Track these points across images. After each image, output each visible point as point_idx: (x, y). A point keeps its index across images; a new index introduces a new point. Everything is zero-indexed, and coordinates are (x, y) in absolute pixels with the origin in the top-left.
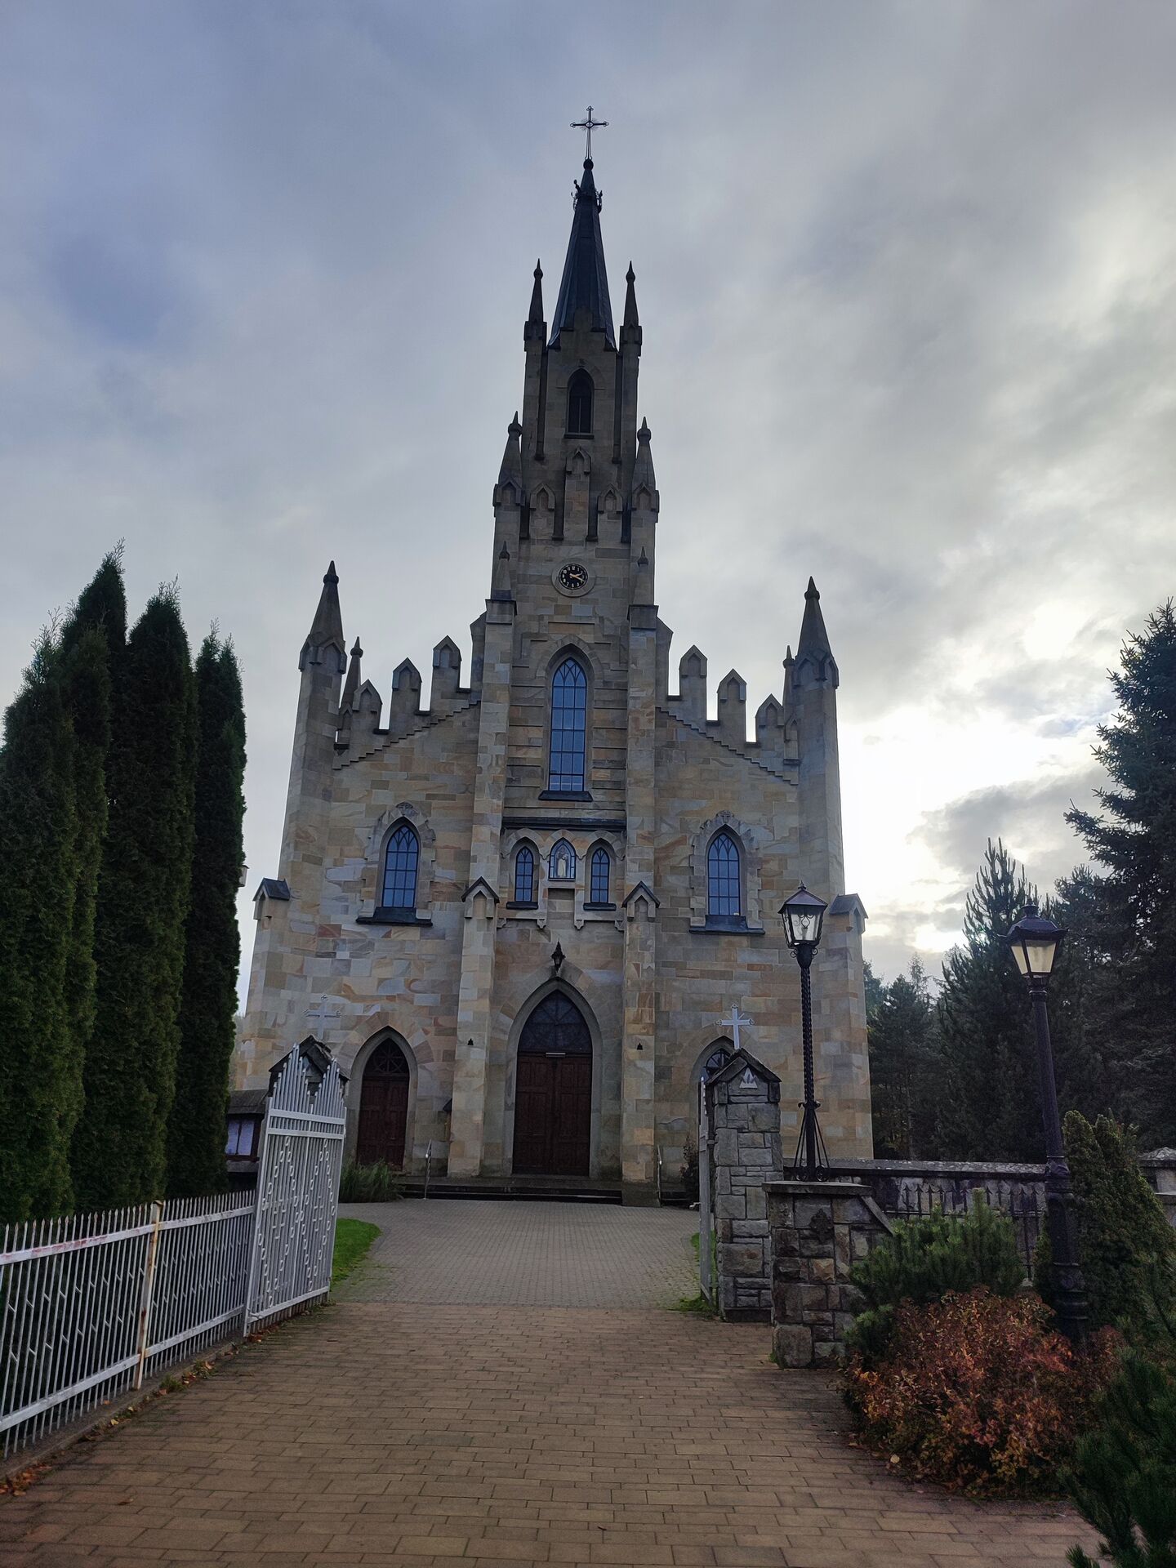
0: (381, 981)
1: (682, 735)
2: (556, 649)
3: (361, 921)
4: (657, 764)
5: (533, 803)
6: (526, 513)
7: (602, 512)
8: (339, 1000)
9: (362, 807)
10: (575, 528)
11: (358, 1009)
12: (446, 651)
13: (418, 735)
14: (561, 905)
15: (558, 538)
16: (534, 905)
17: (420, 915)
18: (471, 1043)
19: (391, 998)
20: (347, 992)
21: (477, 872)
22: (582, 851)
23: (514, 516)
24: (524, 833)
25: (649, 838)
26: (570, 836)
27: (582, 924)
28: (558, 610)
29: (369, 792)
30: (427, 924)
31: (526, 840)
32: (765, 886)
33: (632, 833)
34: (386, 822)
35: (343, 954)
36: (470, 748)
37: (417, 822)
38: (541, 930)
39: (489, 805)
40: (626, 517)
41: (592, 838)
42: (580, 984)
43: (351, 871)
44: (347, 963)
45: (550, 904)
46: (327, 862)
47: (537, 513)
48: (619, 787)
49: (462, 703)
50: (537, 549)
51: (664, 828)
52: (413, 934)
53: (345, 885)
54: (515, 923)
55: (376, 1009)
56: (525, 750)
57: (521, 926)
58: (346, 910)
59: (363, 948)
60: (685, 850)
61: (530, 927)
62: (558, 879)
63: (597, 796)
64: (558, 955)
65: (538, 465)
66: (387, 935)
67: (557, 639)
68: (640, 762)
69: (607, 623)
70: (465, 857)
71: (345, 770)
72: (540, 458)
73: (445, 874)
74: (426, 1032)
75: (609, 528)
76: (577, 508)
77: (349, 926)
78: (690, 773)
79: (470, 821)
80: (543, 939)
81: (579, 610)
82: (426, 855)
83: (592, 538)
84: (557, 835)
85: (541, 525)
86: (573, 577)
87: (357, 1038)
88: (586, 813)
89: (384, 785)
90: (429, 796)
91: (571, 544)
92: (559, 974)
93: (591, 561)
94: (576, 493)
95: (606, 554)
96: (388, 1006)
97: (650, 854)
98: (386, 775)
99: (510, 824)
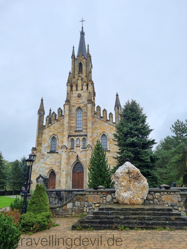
0: (51, 162)
1: (97, 120)
2: (77, 108)
3: (48, 153)
4: (93, 125)
5: (74, 132)
6: (72, 86)
7: (84, 85)
9: (48, 135)
10: (79, 88)
11: (47, 166)
12: (60, 109)
13: (56, 123)
14: (78, 148)
16: (74, 149)
17: (57, 151)
18: (63, 171)
21: (64, 144)
22: (81, 140)
23: (69, 87)
25: (91, 137)
27: (81, 151)
28: (77, 101)
30: (58, 153)
31: (72, 138)
32: (110, 143)
33: (88, 137)
34: (51, 137)
35: (45, 158)
36: (63, 125)
37: (56, 137)
39: (66, 134)
40: (87, 85)
41: (83, 137)
42: (81, 161)
45: (76, 148)
46: (43, 144)
48: (87, 129)
49: (62, 118)
50: (74, 92)
51: (94, 135)
52: (55, 154)
53: (45, 147)
56: (72, 124)
58: (46, 151)
59: (48, 157)
60: (97, 138)
61: (73, 152)
62: (78, 144)
63: (84, 131)
64: (77, 156)
65: (74, 79)
66: (52, 155)
68: (89, 125)
69: (85, 103)
70: (63, 142)
72: (74, 77)
73: (60, 145)
74: (58, 169)
75: (85, 88)
76: (80, 85)
78: (98, 126)
79: (64, 136)
80: (75, 154)
81: (80, 101)
82: (57, 142)
83: (82, 89)
84: (77, 137)
85: (74, 88)
86: (79, 96)
87: (48, 171)
88: (82, 133)
90: (57, 133)
91: (79, 91)
92: (78, 159)
93: (82, 93)
94: (79, 82)
95: (85, 92)
96: (52, 166)
97: (91, 139)
98: (51, 130)
99: (69, 136)
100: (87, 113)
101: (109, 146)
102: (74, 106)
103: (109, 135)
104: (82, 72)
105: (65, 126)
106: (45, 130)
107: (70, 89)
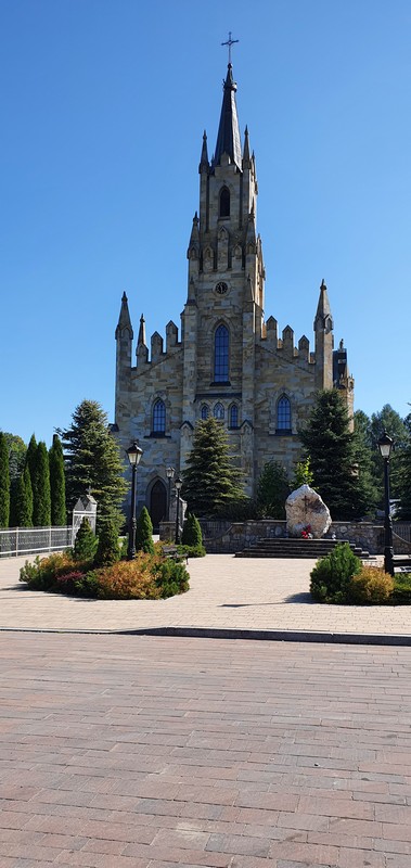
0: (154, 460)
1: (267, 356)
2: (215, 321)
3: (145, 437)
4: (256, 369)
5: (208, 388)
6: (201, 261)
7: (233, 257)
9: (143, 393)
10: (222, 265)
11: (147, 470)
12: (171, 326)
13: (162, 363)
15: (215, 270)
17: (167, 434)
19: (158, 466)
21: (186, 417)
22: (226, 407)
23: (196, 263)
24: (203, 401)
25: (250, 401)
26: (222, 400)
29: (145, 387)
30: (169, 437)
31: (205, 403)
32: (299, 417)
33: (244, 400)
34: (152, 398)
36: (180, 367)
37: (164, 398)
39: (189, 391)
40: (243, 258)
41: (229, 401)
43: (141, 419)
46: (132, 415)
47: (206, 259)
48: (241, 378)
49: (177, 349)
50: (206, 277)
51: (259, 396)
52: (165, 441)
53: (139, 424)
55: (153, 469)
56: (203, 366)
58: (140, 433)
59: (147, 448)
60: (267, 404)
63: (233, 383)
65: (207, 236)
66: (155, 442)
67: (215, 317)
68: (248, 370)
69: (236, 308)
70: (181, 412)
72: (207, 230)
73: (175, 419)
75: (236, 263)
76: (223, 255)
77: (141, 439)
78: (269, 372)
79: (183, 397)
81: (225, 303)
82: (168, 411)
83: (229, 269)
84: (217, 401)
85: (208, 265)
86: (222, 288)
87: (147, 481)
88: (228, 390)
89: (151, 384)
90: (167, 388)
91: (221, 273)
93: (229, 281)
94: (222, 247)
95: (236, 276)
96: (157, 468)
97: (251, 407)
98: (151, 381)
99: (198, 397)
100: (242, 336)
101: (298, 423)
102: (206, 317)
103: (298, 395)
104: (228, 214)
105: (186, 373)
106: (136, 382)
107: (196, 269)
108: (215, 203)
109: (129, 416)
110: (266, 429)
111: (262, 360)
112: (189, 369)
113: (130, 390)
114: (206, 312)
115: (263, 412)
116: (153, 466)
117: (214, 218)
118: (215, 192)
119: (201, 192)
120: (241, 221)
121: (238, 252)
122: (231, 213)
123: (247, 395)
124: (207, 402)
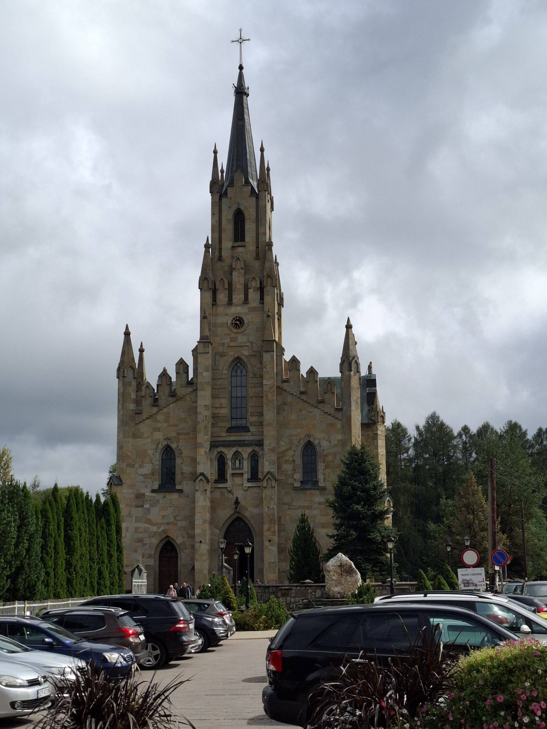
0: (163, 517)
1: (289, 399)
2: (231, 359)
3: (153, 491)
4: (278, 413)
5: (224, 434)
6: (214, 292)
7: (250, 288)
8: (147, 525)
9: (149, 440)
10: (238, 297)
11: (155, 529)
12: (181, 365)
13: (171, 406)
14: (238, 480)
15: (230, 302)
16: (226, 481)
17: (178, 487)
18: (201, 542)
19: (168, 524)
20: (149, 522)
21: (200, 469)
22: (245, 456)
23: (209, 295)
24: (220, 449)
25: (273, 450)
26: (240, 449)
27: (247, 488)
28: (232, 340)
29: (152, 433)
30: (181, 491)
31: (221, 452)
32: (326, 467)
33: (266, 448)
34: (160, 446)
35: (147, 506)
36: (193, 411)
37: (174, 446)
38: (230, 492)
39: (204, 438)
40: (261, 289)
41: (249, 450)
42: (247, 514)
43: (147, 469)
44: (149, 510)
45: (233, 480)
46: (137, 466)
47: (220, 291)
48: (261, 424)
49: (189, 389)
50: (220, 310)
51: (282, 443)
52: (175, 496)
53: (145, 476)
54: (218, 489)
55: (162, 528)
56: (218, 409)
57: (221, 490)
58: (146, 487)
59: (154, 503)
60: (291, 453)
61: (225, 491)
62: (236, 469)
63: (252, 429)
64: (237, 502)
65: (220, 264)
66: (164, 497)
67: (231, 355)
68: (269, 415)
69: (254, 345)
70: (194, 461)
71: (140, 424)
72: (220, 258)
73: (187, 469)
74: (183, 537)
75: (254, 296)
76: (238, 286)
77: (148, 493)
78: (293, 417)
79: (196, 446)
80: (231, 496)
81: (241, 339)
82: (178, 461)
83: (246, 300)
84: (234, 449)
85: (222, 297)
86: (238, 323)
87: (155, 541)
88: (247, 437)
89: (159, 430)
90: (178, 434)
91: (237, 305)
92: (238, 510)
93: (246, 314)
94: (238, 279)
95: (253, 309)
96: (167, 527)
97: (274, 457)
98: (159, 425)
99: (214, 445)
100: (261, 377)
101: (324, 474)
102: (222, 355)
103: (325, 443)
104: (243, 240)
105: (200, 418)
106: (141, 426)
107: (209, 300)
108: (228, 228)
109: (133, 466)
110: (290, 481)
111: (285, 403)
112: (204, 414)
113: (134, 436)
114: (221, 349)
115: (287, 462)
116: (162, 524)
117: (227, 244)
118: (228, 215)
119: (213, 214)
120: (257, 247)
121: (255, 284)
122: (248, 239)
123: (268, 443)
124: (224, 450)
